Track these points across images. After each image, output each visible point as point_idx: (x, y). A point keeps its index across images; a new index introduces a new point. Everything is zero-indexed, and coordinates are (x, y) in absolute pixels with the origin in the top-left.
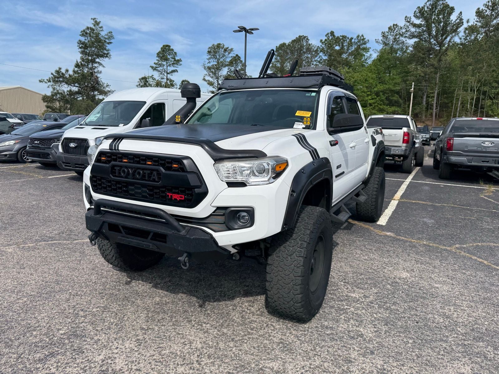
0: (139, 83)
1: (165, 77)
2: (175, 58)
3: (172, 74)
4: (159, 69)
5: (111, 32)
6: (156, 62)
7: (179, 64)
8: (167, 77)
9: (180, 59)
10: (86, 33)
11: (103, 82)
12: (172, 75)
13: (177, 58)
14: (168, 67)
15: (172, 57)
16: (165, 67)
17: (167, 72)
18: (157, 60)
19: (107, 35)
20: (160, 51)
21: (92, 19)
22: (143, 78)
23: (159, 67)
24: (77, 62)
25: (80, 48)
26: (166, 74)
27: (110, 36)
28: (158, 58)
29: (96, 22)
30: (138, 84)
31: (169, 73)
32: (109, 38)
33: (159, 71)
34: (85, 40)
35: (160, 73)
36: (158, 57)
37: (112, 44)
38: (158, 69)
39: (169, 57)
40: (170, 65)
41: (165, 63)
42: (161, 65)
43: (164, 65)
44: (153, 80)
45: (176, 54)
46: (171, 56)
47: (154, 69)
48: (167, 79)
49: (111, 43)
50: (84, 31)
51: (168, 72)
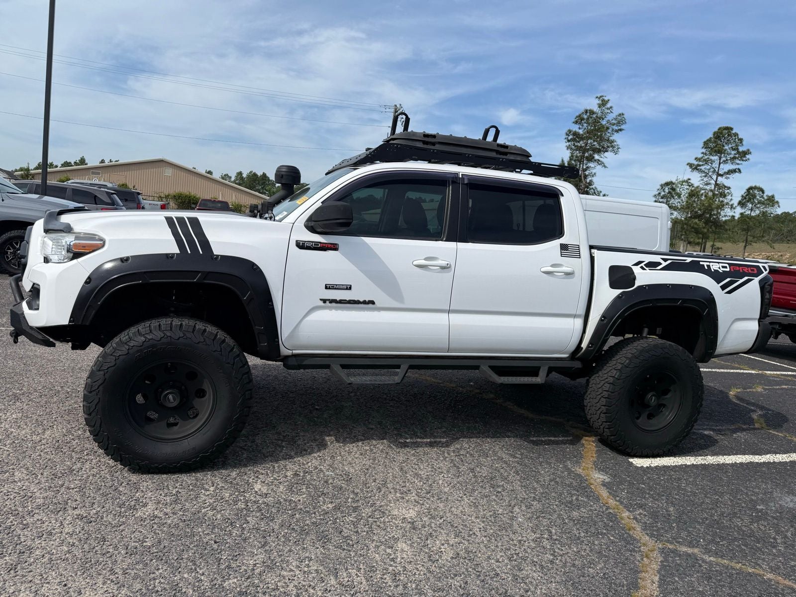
0: (659, 192)
1: (713, 182)
2: (738, 149)
3: (728, 176)
4: (703, 168)
5: (623, 114)
6: (700, 156)
7: (745, 159)
8: (716, 181)
9: (748, 150)
10: (582, 119)
11: (599, 190)
12: (727, 178)
13: (741, 149)
14: (721, 165)
15: (732, 147)
16: (715, 165)
17: (718, 173)
18: (703, 153)
19: (616, 119)
20: (711, 138)
21: (597, 97)
22: (667, 184)
23: (702, 165)
24: (563, 161)
25: (569, 141)
26: (714, 177)
27: (621, 120)
28: (704, 150)
29: (603, 100)
30: (657, 193)
31: (722, 175)
32: (619, 123)
33: (704, 172)
34: (580, 128)
35: (704, 175)
36: (706, 148)
37: (623, 131)
38: (701, 167)
39: (726, 147)
40: (727, 160)
41: (715, 158)
42: (706, 162)
43: (712, 162)
44: (690, 186)
45: (741, 142)
46: (730, 146)
47: (694, 168)
48: (716, 184)
49: (621, 130)
50: (580, 116)
51: (720, 172)
